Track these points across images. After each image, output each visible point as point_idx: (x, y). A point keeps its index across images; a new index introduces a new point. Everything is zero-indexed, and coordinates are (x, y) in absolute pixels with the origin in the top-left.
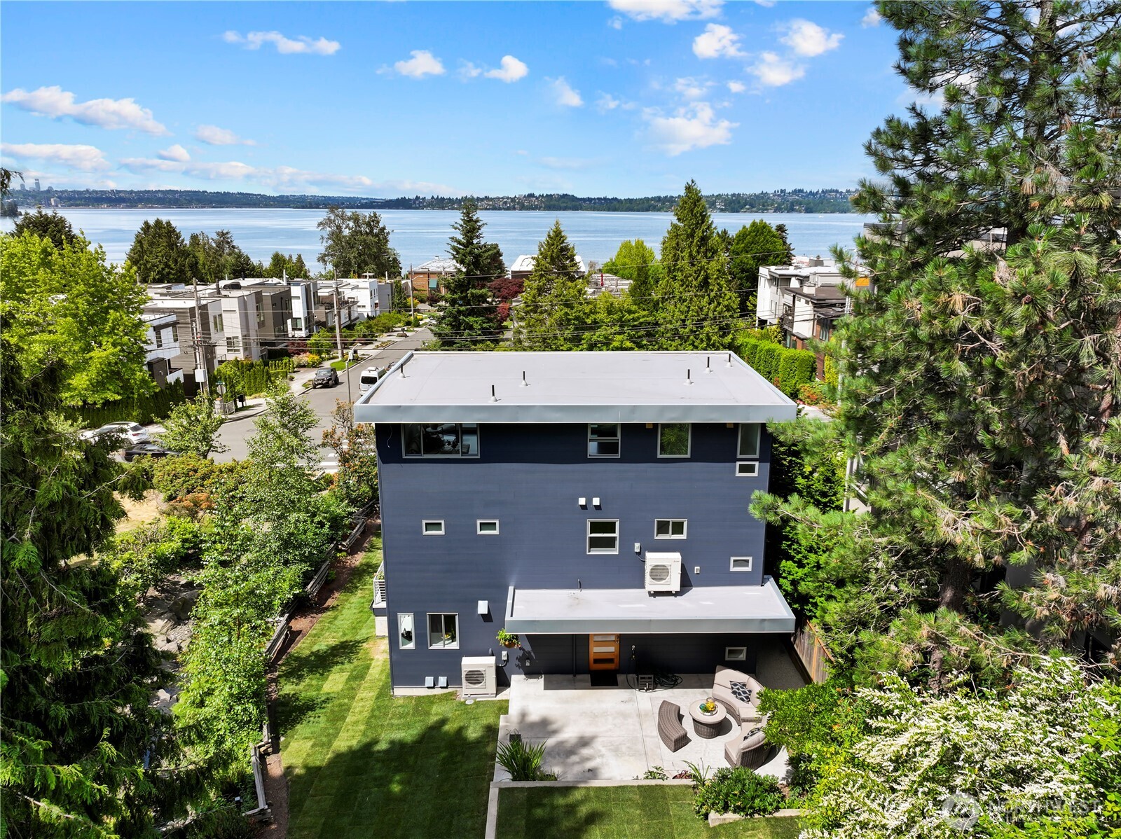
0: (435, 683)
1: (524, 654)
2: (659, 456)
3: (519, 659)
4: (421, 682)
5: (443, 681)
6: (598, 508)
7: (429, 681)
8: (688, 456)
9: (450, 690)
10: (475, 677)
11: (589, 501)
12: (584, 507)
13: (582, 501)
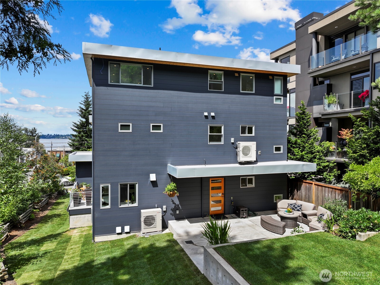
0: (123, 229)
1: (175, 206)
2: (241, 91)
3: (172, 210)
4: (112, 231)
5: (127, 229)
6: (213, 117)
7: (118, 229)
8: (254, 92)
9: (131, 234)
10: (149, 221)
11: (209, 113)
12: (206, 117)
13: (206, 114)
